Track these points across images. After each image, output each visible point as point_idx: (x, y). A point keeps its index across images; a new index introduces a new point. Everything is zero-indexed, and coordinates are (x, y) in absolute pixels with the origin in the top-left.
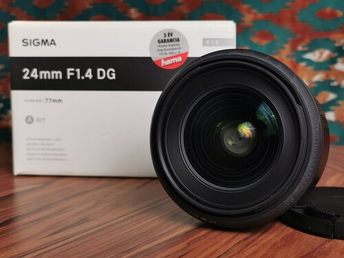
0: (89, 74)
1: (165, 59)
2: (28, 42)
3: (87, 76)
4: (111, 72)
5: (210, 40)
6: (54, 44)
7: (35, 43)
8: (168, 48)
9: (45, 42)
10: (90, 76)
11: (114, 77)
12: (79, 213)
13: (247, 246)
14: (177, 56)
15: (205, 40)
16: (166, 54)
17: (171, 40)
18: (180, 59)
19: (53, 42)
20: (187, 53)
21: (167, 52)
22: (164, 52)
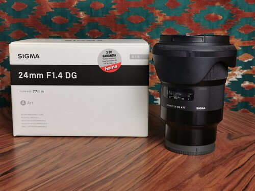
0: (60, 75)
1: (107, 67)
2: (22, 56)
3: (59, 76)
4: (74, 74)
5: (134, 55)
6: (38, 57)
7: (26, 56)
8: (109, 60)
9: (32, 56)
10: (61, 77)
11: (76, 77)
12: (52, 162)
13: (145, 183)
14: (114, 65)
15: (131, 56)
16: (108, 63)
17: (111, 56)
18: (116, 66)
19: (38, 56)
20: (121, 63)
21: (108, 62)
22: (106, 62)
